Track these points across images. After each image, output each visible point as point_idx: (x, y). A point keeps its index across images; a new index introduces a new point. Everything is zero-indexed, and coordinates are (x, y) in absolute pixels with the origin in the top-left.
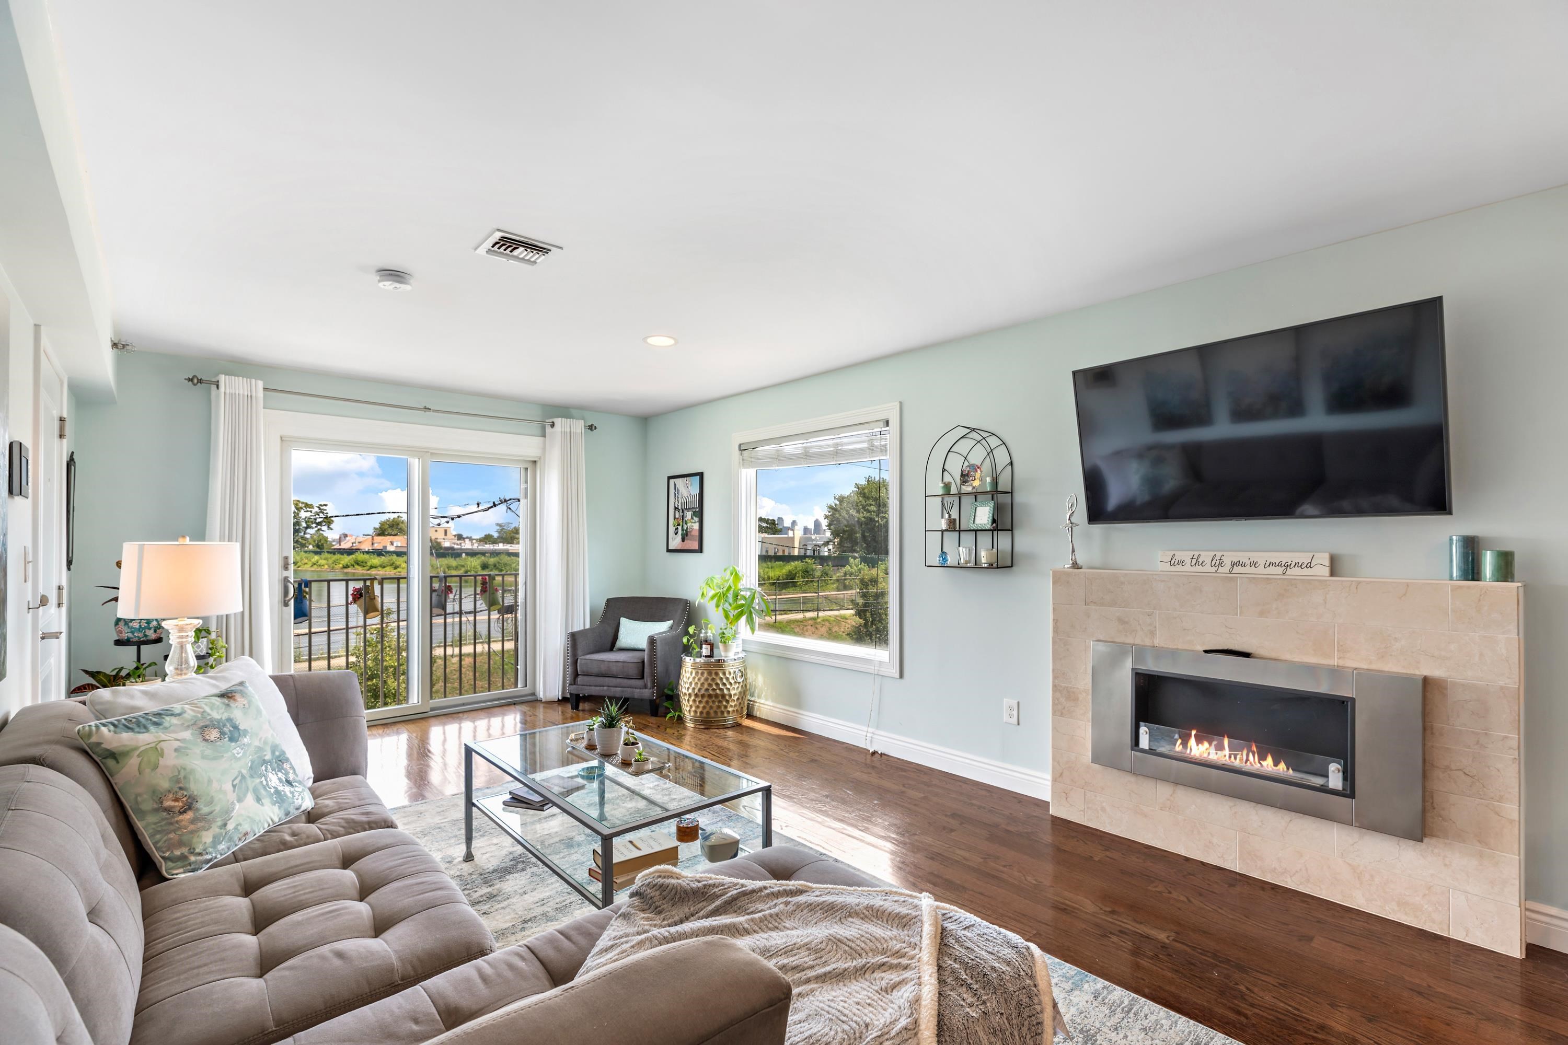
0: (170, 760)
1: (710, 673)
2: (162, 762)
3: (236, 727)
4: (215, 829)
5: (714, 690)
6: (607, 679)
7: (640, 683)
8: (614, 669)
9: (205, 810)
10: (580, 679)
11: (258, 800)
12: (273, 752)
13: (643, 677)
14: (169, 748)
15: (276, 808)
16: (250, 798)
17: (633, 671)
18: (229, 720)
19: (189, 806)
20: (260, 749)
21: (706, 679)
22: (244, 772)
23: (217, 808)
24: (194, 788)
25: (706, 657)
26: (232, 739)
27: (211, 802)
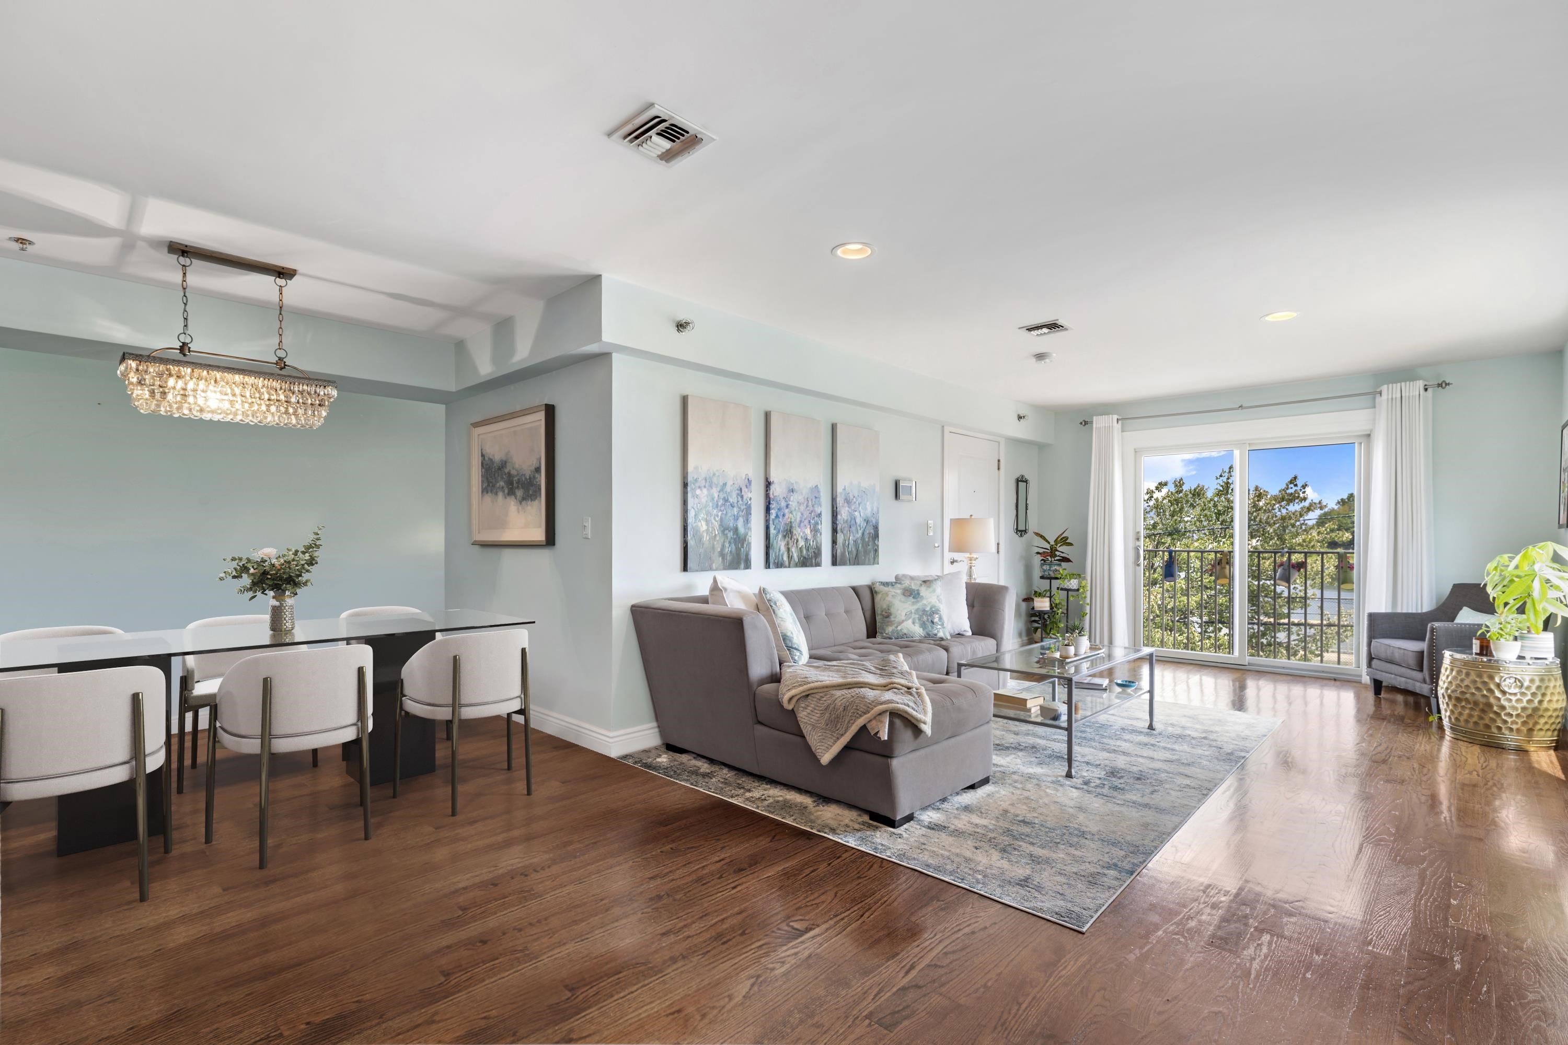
0: (889, 598)
1: (1459, 672)
2: (887, 598)
3: (919, 594)
4: (893, 627)
5: (1463, 693)
6: (1394, 666)
7: (1418, 675)
8: (1397, 656)
9: (892, 619)
10: (1374, 662)
11: (914, 623)
12: (931, 608)
13: (1421, 670)
14: (890, 594)
15: (921, 629)
16: (910, 621)
17: (1412, 661)
18: (918, 590)
19: (888, 617)
20: (925, 605)
21: (1455, 678)
22: (913, 611)
23: (897, 620)
24: (892, 610)
25: (1476, 654)
26: (914, 598)
27: (895, 617)
